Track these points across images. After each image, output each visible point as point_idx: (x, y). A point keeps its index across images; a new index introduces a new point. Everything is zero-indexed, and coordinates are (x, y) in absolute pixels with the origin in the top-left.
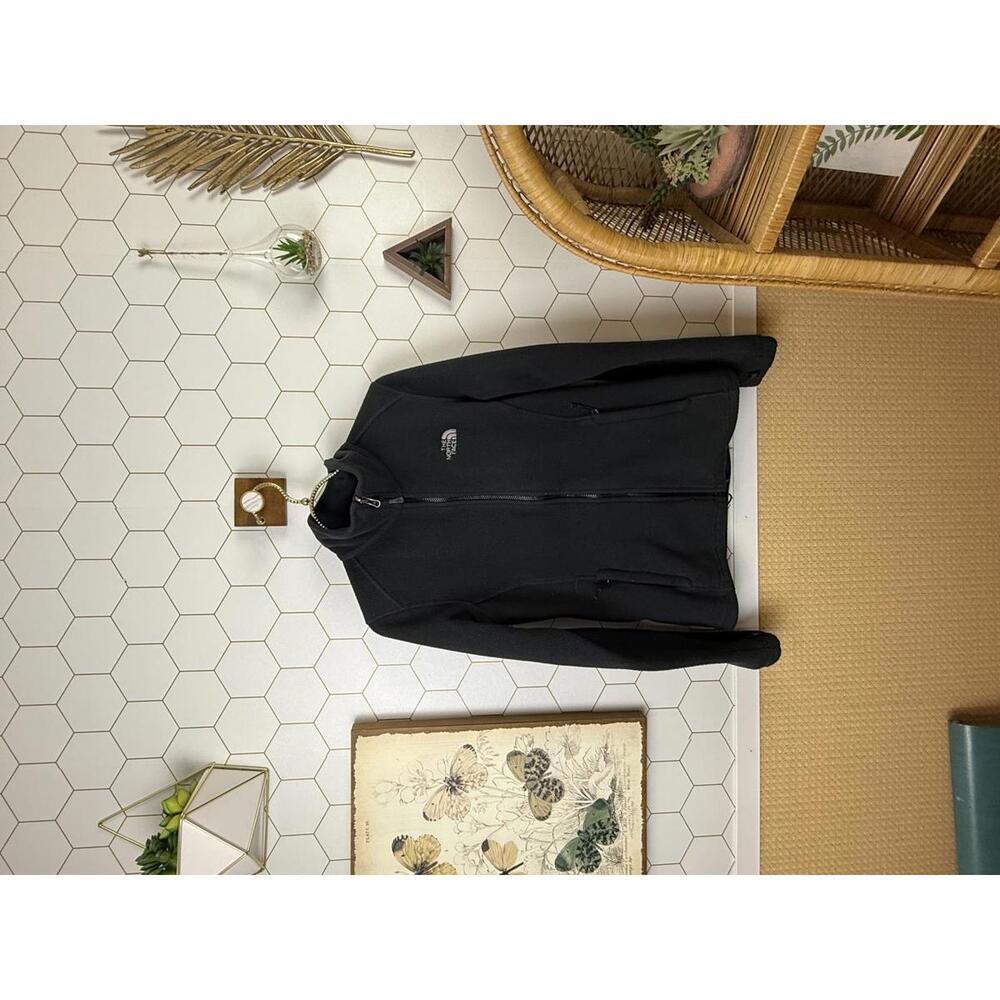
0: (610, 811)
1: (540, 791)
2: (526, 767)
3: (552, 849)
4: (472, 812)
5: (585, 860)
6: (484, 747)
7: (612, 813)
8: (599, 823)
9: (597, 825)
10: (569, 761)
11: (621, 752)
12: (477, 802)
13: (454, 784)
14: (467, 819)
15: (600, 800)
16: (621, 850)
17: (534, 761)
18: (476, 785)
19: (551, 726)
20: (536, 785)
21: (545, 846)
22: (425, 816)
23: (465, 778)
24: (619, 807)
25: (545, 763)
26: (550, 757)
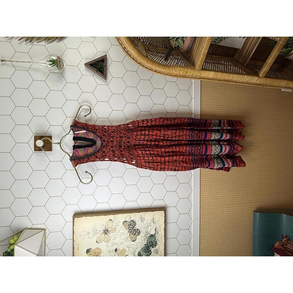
0: (154, 238)
1: (133, 233)
2: (128, 226)
3: (137, 250)
4: (112, 240)
5: (147, 253)
6: (116, 220)
7: (155, 238)
9: (151, 242)
10: (142, 224)
11: (158, 220)
12: (113, 237)
13: (106, 232)
15: (151, 235)
16: (158, 250)
17: (131, 224)
18: (113, 231)
19: (136, 213)
20: (132, 231)
21: (135, 249)
23: (109, 230)
24: (157, 237)
25: (135, 224)
26: (136, 222)
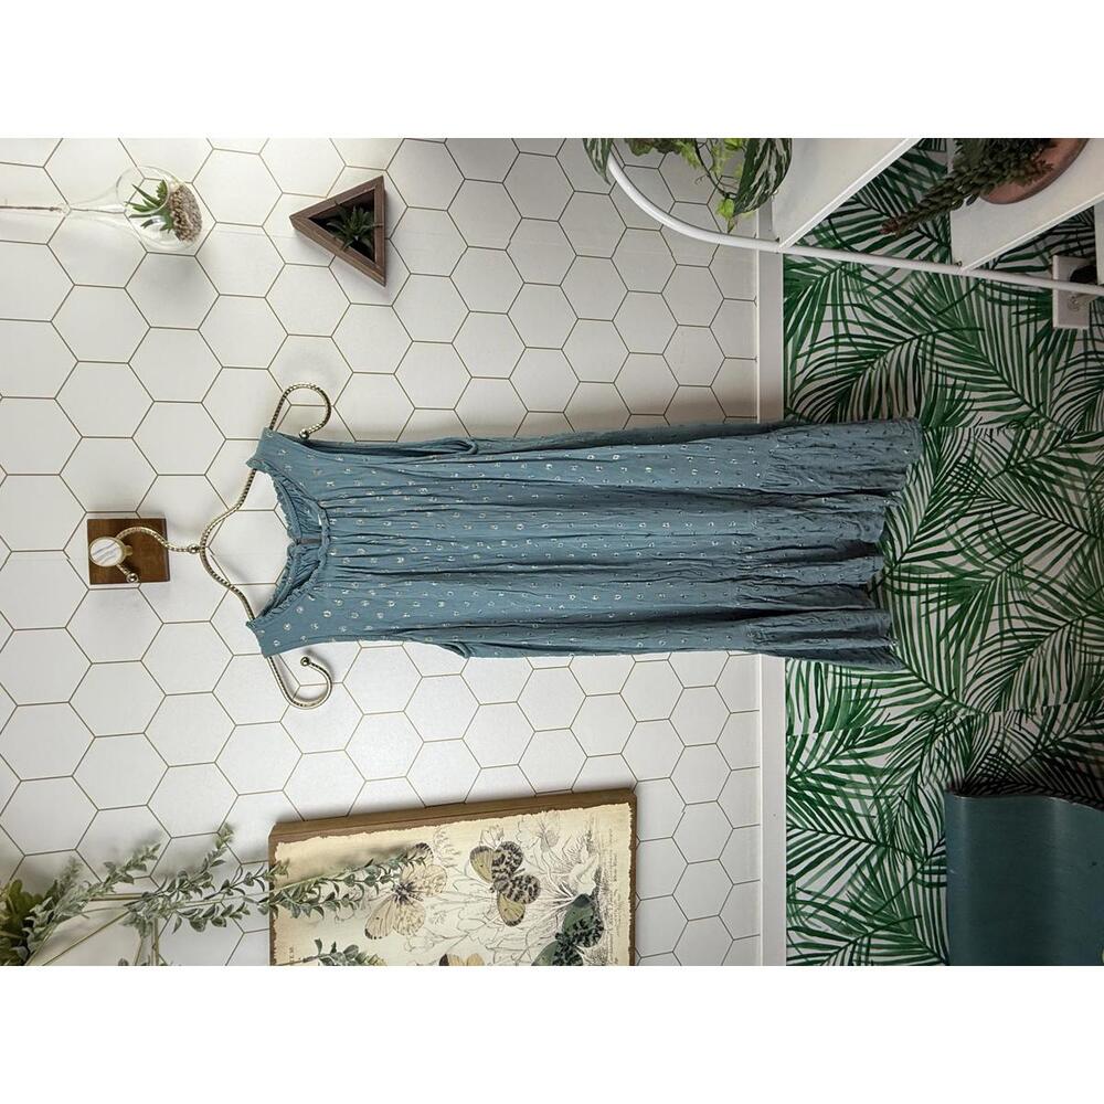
0: (593, 908)
1: (512, 891)
2: (493, 865)
3: (526, 957)
4: (427, 923)
6: (442, 846)
7: (595, 910)
8: (581, 922)
9: (578, 925)
10: (546, 855)
11: (607, 839)
12: (434, 911)
14: (422, 932)
15: (583, 897)
16: (605, 951)
17: (503, 857)
18: (433, 890)
19: (524, 814)
20: (507, 885)
21: (518, 955)
22: (367, 933)
23: (418, 884)
24: (603, 901)
25: (517, 858)
26: (523, 851)
